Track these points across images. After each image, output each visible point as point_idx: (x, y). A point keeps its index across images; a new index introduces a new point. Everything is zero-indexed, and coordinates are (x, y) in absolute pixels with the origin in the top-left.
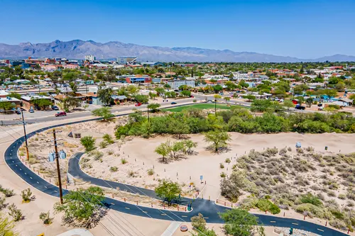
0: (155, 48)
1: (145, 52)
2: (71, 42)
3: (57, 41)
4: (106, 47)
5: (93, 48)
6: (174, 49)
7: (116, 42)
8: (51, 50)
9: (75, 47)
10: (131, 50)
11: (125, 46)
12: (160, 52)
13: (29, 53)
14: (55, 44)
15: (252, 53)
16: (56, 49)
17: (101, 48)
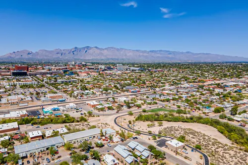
0: (137, 51)
1: (131, 54)
2: (84, 48)
3: (76, 48)
4: (105, 51)
5: (97, 51)
6: (151, 51)
7: (112, 48)
8: (72, 53)
9: (86, 51)
10: (122, 53)
11: (118, 50)
12: (141, 54)
13: (59, 55)
14: (74, 50)
15: (207, 54)
16: (75, 53)
17: (102, 52)
